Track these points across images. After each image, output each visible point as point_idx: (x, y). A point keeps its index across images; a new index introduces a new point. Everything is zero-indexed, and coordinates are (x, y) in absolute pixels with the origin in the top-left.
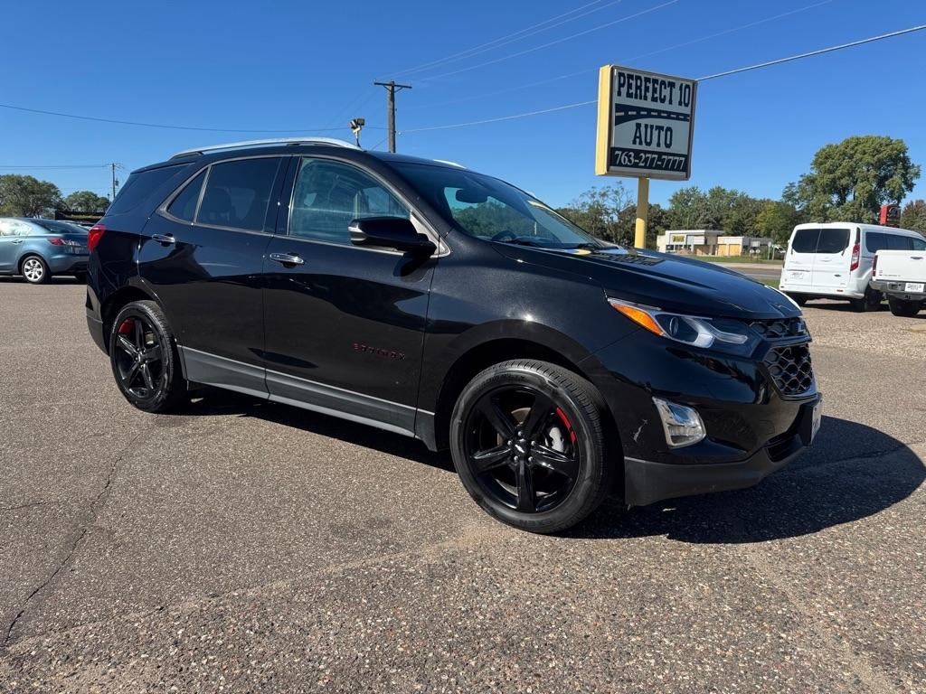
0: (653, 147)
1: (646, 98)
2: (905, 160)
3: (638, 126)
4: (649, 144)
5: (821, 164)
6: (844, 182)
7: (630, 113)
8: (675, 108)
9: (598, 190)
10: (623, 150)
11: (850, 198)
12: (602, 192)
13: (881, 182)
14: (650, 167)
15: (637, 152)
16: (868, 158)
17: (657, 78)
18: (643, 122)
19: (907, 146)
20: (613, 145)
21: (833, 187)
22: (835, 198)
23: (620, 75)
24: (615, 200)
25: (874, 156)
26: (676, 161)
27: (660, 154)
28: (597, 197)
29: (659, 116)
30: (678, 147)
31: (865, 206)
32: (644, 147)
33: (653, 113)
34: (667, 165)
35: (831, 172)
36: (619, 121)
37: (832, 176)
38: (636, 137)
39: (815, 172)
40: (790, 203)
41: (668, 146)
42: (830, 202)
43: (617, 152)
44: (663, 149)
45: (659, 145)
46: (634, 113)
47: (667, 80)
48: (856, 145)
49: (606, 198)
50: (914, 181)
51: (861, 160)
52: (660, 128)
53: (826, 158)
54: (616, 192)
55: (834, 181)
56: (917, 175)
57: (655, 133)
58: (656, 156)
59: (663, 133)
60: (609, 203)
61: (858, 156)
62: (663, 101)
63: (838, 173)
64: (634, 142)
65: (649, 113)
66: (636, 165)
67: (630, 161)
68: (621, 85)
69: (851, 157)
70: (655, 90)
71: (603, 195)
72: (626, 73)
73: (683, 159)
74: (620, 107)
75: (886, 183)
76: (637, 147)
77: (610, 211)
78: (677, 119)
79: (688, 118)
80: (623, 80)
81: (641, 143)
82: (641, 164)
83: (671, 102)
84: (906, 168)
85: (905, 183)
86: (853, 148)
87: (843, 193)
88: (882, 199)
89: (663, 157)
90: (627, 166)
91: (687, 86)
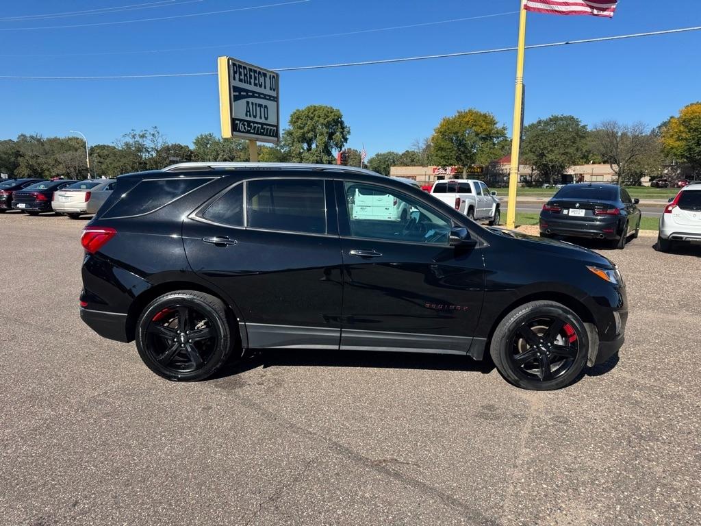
0: (258, 120)
1: (250, 84)
2: (342, 123)
3: (248, 103)
4: (255, 117)
5: (295, 122)
6: (310, 135)
7: (242, 93)
8: (268, 92)
9: (137, 132)
10: (240, 120)
11: (314, 146)
12: (141, 134)
13: (331, 136)
14: (257, 134)
15: (249, 122)
16: (321, 120)
17: (256, 69)
18: (251, 100)
19: (342, 114)
20: (234, 116)
21: (303, 139)
22: (305, 146)
23: (234, 65)
24: (153, 141)
25: (325, 119)
26: (271, 130)
27: (262, 124)
28: (138, 138)
29: (259, 97)
30: (272, 120)
31: (323, 152)
32: (252, 119)
33: (256, 95)
34: (267, 132)
35: (301, 128)
36: (236, 98)
37: (302, 131)
38: (247, 111)
39: (291, 128)
40: (278, 148)
41: (266, 119)
42: (303, 148)
43: (237, 122)
44: (263, 121)
45: (261, 118)
46: (245, 94)
47: (262, 71)
48: (314, 111)
49: (144, 139)
50: (348, 137)
51: (318, 121)
52: (260, 106)
53: (298, 119)
54: (153, 135)
55: (304, 134)
56: (349, 132)
57: (258, 109)
58: (260, 126)
59: (262, 110)
60: (148, 143)
61: (316, 118)
62: (261, 86)
63: (306, 129)
64: (246, 115)
65: (254, 94)
66: (248, 132)
67: (245, 128)
68: (235, 73)
69: (312, 119)
70: (255, 78)
71: (143, 136)
72: (237, 63)
73: (275, 128)
74: (235, 89)
75: (334, 137)
76: (248, 118)
77: (149, 150)
78: (269, 99)
79: (275, 99)
80: (236, 69)
81: (250, 116)
82: (252, 131)
83: (265, 88)
84: (343, 128)
85: (343, 137)
86: (312, 113)
87: (309, 143)
88: (332, 147)
89: (265, 126)
90: (243, 132)
91: (274, 77)
